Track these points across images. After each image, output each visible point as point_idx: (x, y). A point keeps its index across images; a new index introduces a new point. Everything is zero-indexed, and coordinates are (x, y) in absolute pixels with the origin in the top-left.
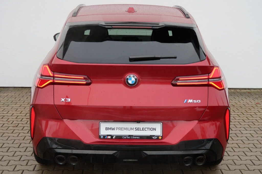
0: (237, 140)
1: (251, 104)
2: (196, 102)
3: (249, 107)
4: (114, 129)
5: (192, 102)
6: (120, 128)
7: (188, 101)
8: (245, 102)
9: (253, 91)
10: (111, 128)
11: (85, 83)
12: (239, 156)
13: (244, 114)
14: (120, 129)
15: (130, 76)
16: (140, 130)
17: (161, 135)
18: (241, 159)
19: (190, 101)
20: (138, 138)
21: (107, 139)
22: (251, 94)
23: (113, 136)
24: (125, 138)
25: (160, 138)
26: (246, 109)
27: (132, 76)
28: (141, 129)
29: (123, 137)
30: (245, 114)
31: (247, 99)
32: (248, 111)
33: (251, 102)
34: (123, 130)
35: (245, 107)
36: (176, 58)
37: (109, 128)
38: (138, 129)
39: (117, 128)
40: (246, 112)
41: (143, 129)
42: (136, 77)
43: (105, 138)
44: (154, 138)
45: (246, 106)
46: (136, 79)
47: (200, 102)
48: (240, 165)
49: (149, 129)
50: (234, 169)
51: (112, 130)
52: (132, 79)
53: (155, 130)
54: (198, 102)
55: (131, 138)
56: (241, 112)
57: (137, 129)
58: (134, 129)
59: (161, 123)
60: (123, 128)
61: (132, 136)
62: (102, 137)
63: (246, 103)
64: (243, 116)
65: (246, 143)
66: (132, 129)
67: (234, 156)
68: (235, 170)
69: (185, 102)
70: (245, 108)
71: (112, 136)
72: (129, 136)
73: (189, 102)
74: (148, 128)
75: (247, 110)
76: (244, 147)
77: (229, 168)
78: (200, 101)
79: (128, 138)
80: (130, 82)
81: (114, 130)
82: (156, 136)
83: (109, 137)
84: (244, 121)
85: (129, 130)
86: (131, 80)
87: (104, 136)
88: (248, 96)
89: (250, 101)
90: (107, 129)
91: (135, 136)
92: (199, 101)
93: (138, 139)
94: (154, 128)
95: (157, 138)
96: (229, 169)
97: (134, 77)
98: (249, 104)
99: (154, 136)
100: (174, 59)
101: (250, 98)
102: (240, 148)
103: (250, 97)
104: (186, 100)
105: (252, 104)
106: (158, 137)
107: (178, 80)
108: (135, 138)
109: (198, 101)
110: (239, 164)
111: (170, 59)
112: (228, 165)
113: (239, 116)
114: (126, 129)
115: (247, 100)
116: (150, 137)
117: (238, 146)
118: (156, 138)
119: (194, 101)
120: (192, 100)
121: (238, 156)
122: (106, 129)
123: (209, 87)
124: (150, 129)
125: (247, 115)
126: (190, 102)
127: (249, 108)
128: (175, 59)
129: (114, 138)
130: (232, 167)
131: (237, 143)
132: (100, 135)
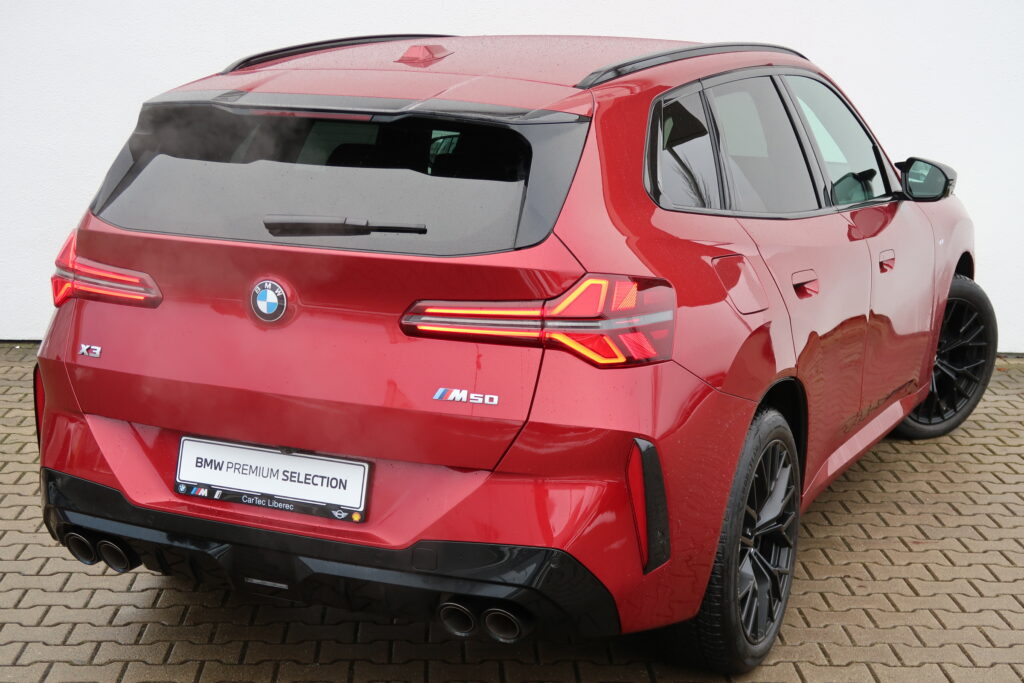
0: (985, 552)
1: (1015, 412)
2: (480, 401)
3: (1008, 426)
4: (219, 466)
5: (465, 399)
6: (238, 466)
7: (448, 395)
8: (991, 407)
9: (1014, 362)
10: (211, 461)
11: (142, 298)
12: (1002, 612)
13: (994, 453)
14: (239, 468)
15: (263, 287)
16: (299, 481)
17: (361, 509)
18: (1009, 625)
19: (458, 395)
20: (287, 506)
21: (198, 496)
22: (1010, 376)
23: (215, 490)
24: (250, 501)
25: (356, 517)
26: (1001, 434)
27: (268, 284)
28: (302, 479)
29: (245, 499)
30: (998, 453)
31: (995, 394)
32: (1009, 441)
33: (1016, 408)
34: (247, 472)
35: (996, 425)
36: (423, 231)
37: (206, 460)
38: (290, 477)
39: (230, 465)
40: (1000, 443)
41: (306, 479)
42: (280, 291)
43: (192, 493)
44: (336, 514)
45: (996, 421)
46: (280, 298)
47: (496, 401)
48: (1011, 646)
49: (325, 480)
50: (989, 664)
51: (216, 468)
52: (269, 297)
53: (345, 488)
54: (487, 401)
55: (266, 506)
56: (984, 445)
57: (289, 475)
58: (281, 476)
59: (367, 466)
60: (248, 468)
61: (270, 497)
62: (182, 488)
63: (997, 408)
64: (993, 459)
65: (1019, 565)
66: (273, 473)
67: (980, 611)
68: (992, 665)
69: (437, 396)
70: (996, 429)
71: (211, 490)
72: (263, 496)
73: (451, 398)
74: (323, 477)
75: (1003, 438)
76: (1015, 580)
77: (969, 657)
78: (496, 398)
79: (259, 502)
80: (263, 306)
81: (220, 469)
82: (345, 511)
83: (204, 492)
84: (1000, 480)
85: (265, 475)
86: (264, 299)
87: (189, 487)
88: (999, 382)
89: (1008, 402)
90: (201, 463)
91: (279, 501)
92: (491, 399)
93: (289, 510)
94: (341, 480)
95: (347, 517)
96: (971, 660)
97: (274, 289)
98: (1006, 414)
99: (338, 507)
100: (417, 235)
101: (1007, 391)
102: (999, 580)
103: (1007, 388)
104: (441, 391)
105: (1019, 415)
106: (350, 512)
107: (422, 312)
108: (280, 505)
109: (487, 397)
110: (1007, 645)
111: (400, 234)
112: (965, 646)
113: (979, 460)
114: (256, 470)
115: (996, 398)
116: (326, 511)
117: (992, 573)
118: (344, 515)
119: (472, 396)
120: (464, 393)
121: (996, 611)
122: (197, 462)
123: (547, 351)
124: (329, 484)
125: (1007, 454)
126: (458, 399)
127: (1010, 430)
128: (422, 236)
129: (216, 497)
130: (983, 656)
131: (984, 562)
132: (178, 481)
